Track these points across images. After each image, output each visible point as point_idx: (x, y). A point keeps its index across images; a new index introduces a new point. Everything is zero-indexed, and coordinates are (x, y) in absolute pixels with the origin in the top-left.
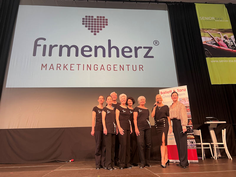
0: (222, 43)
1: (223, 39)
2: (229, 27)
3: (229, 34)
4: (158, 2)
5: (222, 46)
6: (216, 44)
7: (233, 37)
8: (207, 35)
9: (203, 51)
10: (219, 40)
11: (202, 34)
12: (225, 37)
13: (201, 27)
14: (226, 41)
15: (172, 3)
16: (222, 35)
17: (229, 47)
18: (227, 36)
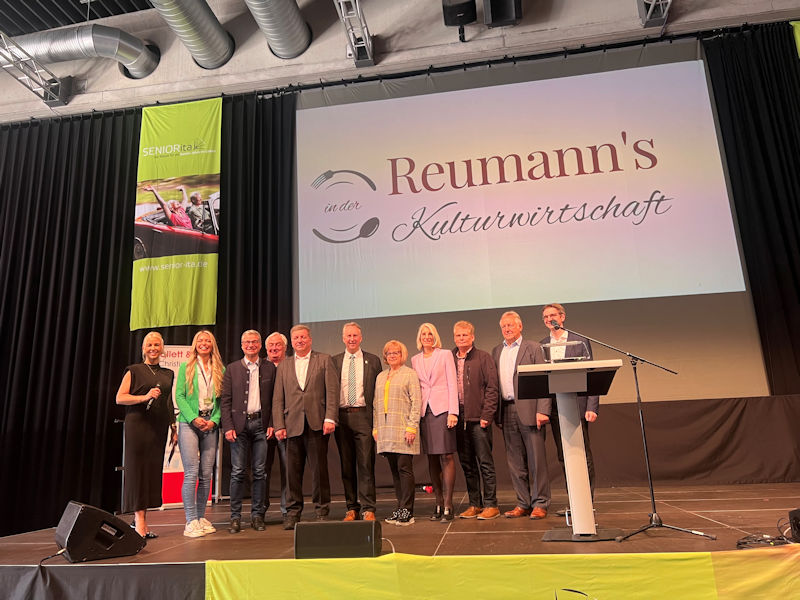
4: (672, 38)
15: (718, 31)
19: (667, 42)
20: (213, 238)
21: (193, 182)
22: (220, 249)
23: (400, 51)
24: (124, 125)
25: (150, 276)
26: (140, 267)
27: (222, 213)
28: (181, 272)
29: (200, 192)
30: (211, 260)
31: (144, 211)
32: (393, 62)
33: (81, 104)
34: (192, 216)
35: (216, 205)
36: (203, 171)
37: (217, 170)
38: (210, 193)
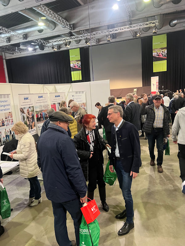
0: (161, 54)
1: (161, 52)
2: (166, 46)
3: (165, 50)
5: (160, 56)
6: (158, 55)
7: (166, 51)
8: (155, 51)
9: (153, 59)
10: (159, 53)
11: (153, 52)
12: (163, 52)
13: (153, 49)
14: (163, 53)
16: (161, 51)
17: (163, 56)
18: (163, 51)
19: (136, 39)
20: (80, 68)
21: (77, 61)
22: (81, 70)
23: (102, 41)
24: (67, 52)
25: (74, 74)
26: (72, 72)
27: (81, 65)
28: (77, 73)
29: (78, 62)
30: (80, 71)
31: (72, 65)
32: (101, 43)
33: (61, 49)
34: (78, 66)
35: (80, 64)
36: (78, 59)
37: (80, 59)
38: (79, 63)
